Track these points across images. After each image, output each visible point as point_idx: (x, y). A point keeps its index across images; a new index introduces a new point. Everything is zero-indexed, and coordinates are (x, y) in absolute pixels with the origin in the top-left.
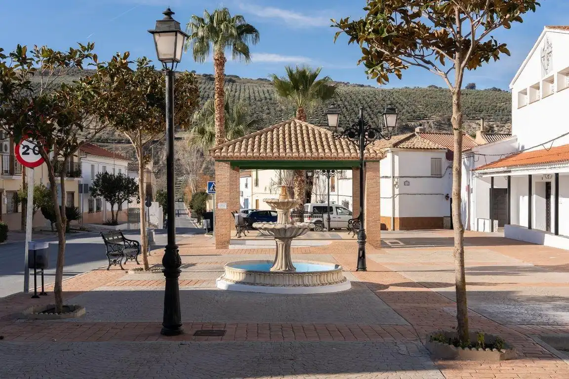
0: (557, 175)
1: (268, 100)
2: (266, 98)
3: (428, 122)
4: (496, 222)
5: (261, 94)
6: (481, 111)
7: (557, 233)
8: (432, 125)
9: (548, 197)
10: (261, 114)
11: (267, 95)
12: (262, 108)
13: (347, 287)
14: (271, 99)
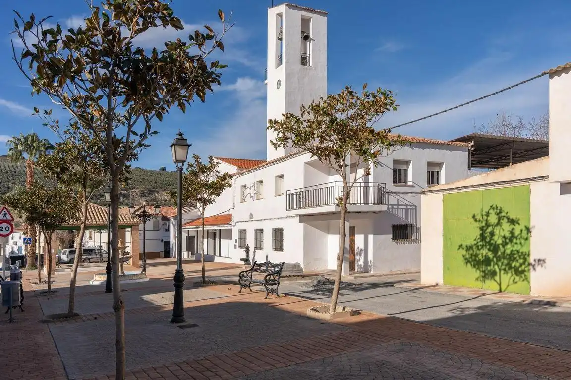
0: (220, 230)
1: (13, 173)
2: (11, 171)
3: (135, 192)
4: (190, 253)
5: (7, 168)
6: (169, 185)
7: (220, 256)
8: (138, 193)
9: (215, 239)
10: (8, 183)
11: (12, 168)
12: (8, 178)
13: (148, 279)
14: (15, 172)
